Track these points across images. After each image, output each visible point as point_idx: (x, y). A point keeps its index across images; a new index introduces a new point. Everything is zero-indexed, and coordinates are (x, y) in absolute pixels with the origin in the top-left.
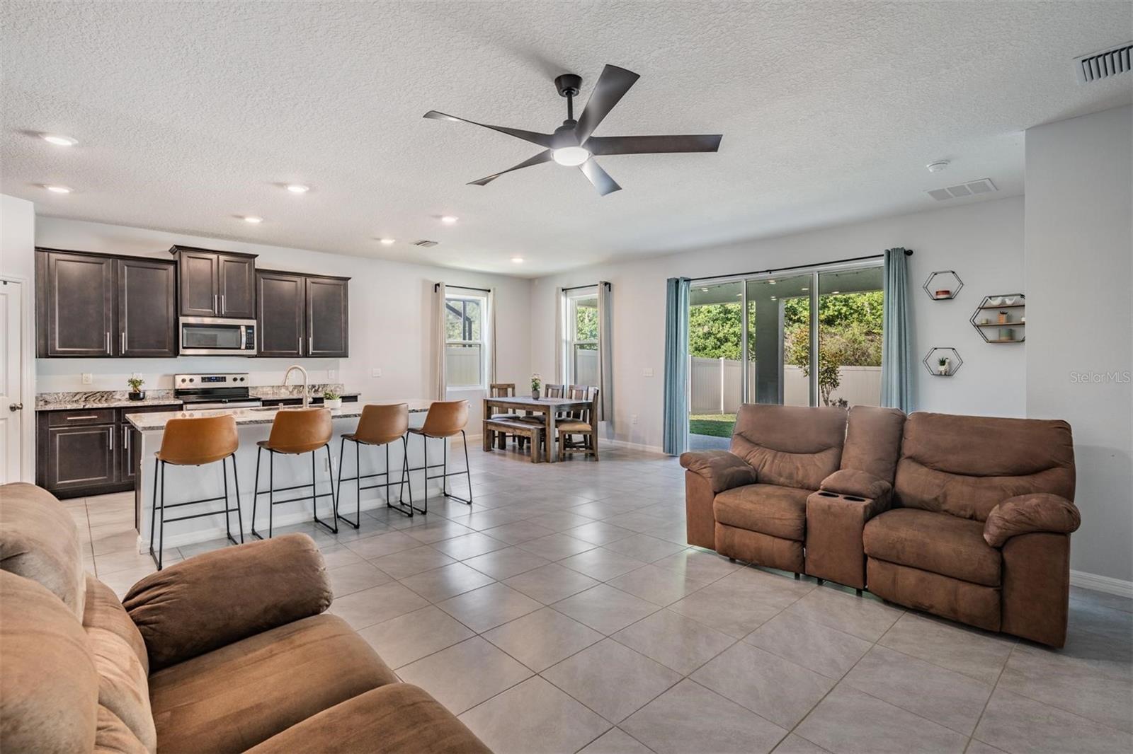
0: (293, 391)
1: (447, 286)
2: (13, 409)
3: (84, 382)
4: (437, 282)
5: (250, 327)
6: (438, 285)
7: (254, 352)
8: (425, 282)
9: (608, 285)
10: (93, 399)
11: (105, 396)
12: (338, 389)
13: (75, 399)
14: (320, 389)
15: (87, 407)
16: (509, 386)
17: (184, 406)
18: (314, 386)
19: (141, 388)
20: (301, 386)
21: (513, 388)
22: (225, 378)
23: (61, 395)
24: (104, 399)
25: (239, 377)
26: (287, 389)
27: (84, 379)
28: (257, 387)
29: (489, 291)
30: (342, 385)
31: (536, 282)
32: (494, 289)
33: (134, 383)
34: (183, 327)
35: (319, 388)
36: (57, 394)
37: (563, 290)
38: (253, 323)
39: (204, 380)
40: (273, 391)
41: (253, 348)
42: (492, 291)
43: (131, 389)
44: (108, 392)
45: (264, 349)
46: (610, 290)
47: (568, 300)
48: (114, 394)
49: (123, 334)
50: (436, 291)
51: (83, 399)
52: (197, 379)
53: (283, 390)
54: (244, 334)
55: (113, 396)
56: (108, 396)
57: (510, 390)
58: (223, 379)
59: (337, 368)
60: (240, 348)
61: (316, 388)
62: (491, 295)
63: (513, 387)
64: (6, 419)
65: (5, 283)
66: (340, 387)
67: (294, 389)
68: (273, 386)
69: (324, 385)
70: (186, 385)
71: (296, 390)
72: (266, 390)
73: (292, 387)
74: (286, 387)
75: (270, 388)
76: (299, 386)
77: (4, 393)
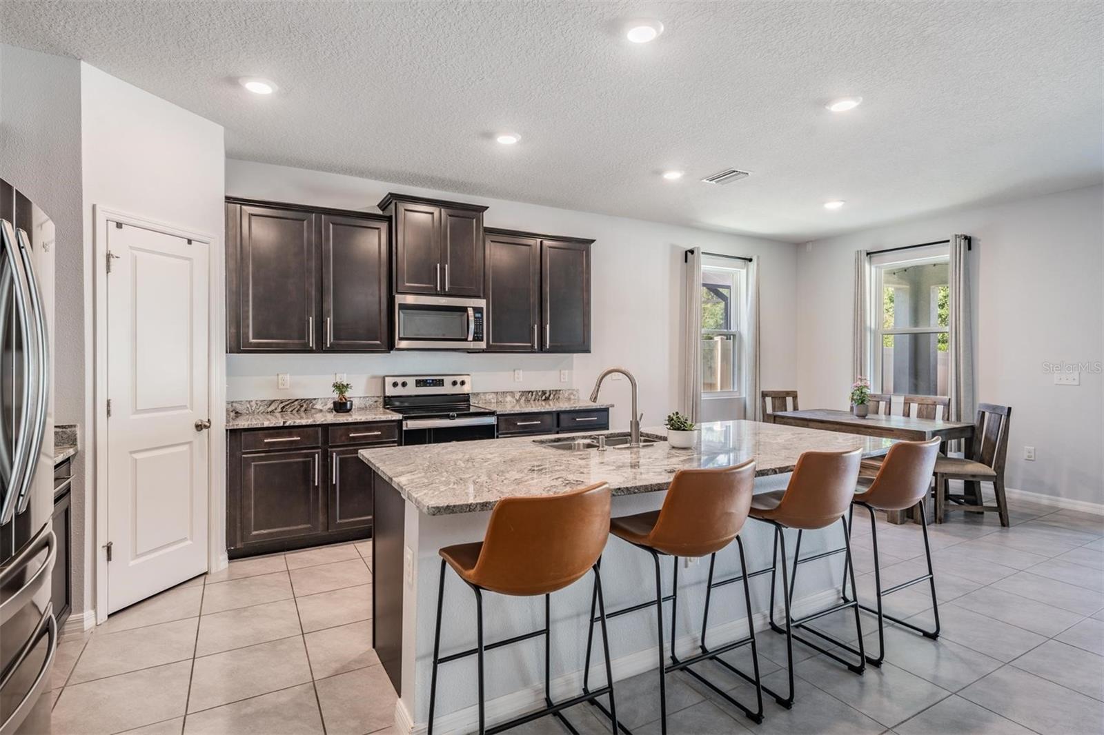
0: (520, 399)
1: (703, 253)
2: (199, 427)
3: (281, 387)
4: (689, 248)
5: (477, 310)
6: (692, 252)
7: (483, 345)
8: (673, 247)
9: (968, 239)
10: (290, 410)
11: (305, 406)
12: (572, 397)
13: (270, 409)
14: (552, 396)
15: (287, 424)
16: (788, 394)
17: (404, 422)
18: (544, 393)
19: (347, 395)
20: (530, 392)
21: (795, 397)
22: (443, 380)
23: (253, 403)
24: (303, 409)
25: (459, 379)
26: (513, 397)
27: (280, 381)
28: (478, 394)
29: (750, 260)
30: (578, 390)
31: (809, 247)
32: (758, 257)
33: (341, 388)
34: (399, 309)
35: (550, 395)
36: (250, 402)
37: (868, 254)
38: (482, 303)
39: (420, 383)
40: (497, 399)
41: (482, 340)
42: (755, 259)
43: (335, 396)
44: (307, 400)
45: (493, 342)
46: (970, 248)
47: (873, 269)
48: (314, 402)
49: (328, 319)
50: (686, 261)
51: (279, 410)
52: (411, 382)
53: (509, 398)
54: (472, 319)
55: (314, 405)
56: (308, 405)
57: (789, 400)
58: (440, 383)
59: (570, 367)
60: (466, 340)
61: (547, 395)
62: (753, 265)
63: (794, 395)
64: (190, 443)
65: (190, 242)
66: (575, 393)
67: (521, 396)
68: (497, 393)
69: (556, 391)
70: (399, 391)
71: (524, 398)
72: (489, 397)
73: (520, 394)
74: (512, 393)
75: (494, 395)
76: (527, 392)
77: (188, 406)
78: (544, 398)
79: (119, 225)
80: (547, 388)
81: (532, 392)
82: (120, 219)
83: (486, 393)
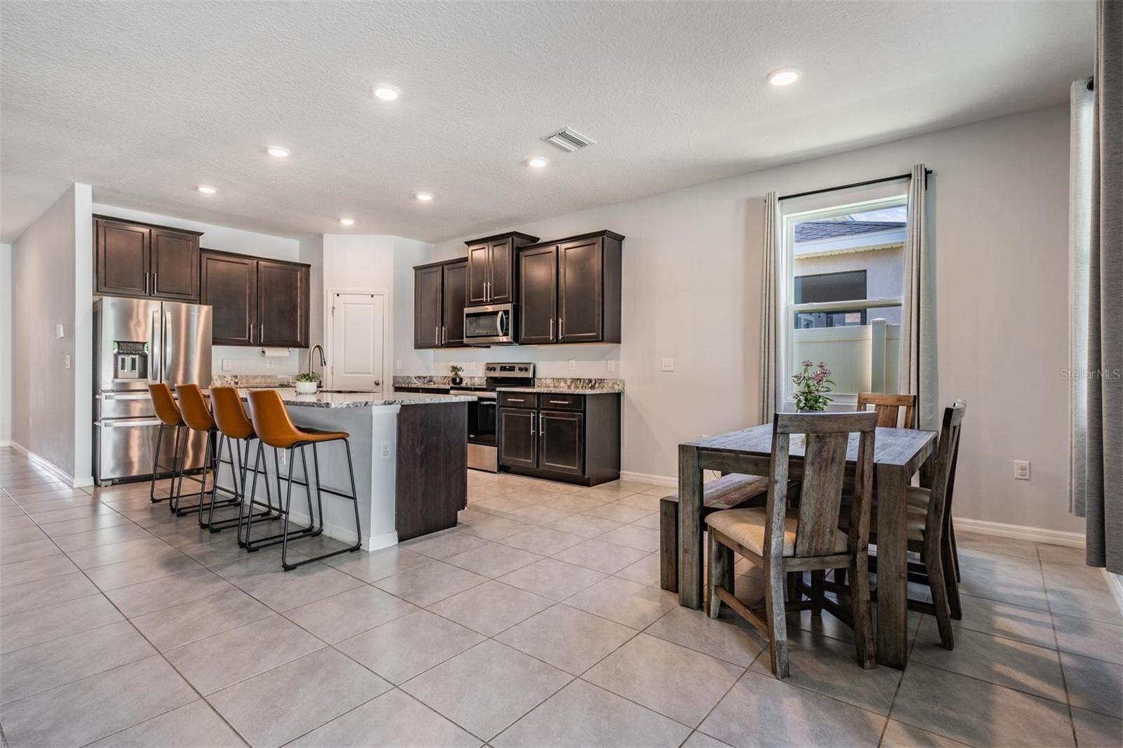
0: (571, 385)
2: (377, 384)
5: (506, 312)
7: (510, 339)
14: (597, 384)
18: (590, 381)
20: (578, 379)
22: (515, 367)
25: (523, 367)
26: (566, 383)
33: (455, 369)
34: (466, 318)
35: (595, 383)
38: (509, 307)
39: (503, 369)
40: (554, 384)
41: (509, 335)
43: (452, 375)
52: (497, 367)
53: (562, 384)
58: (512, 369)
59: (617, 358)
60: (499, 336)
61: (593, 383)
65: (372, 296)
66: (618, 383)
67: (572, 382)
68: (554, 379)
69: (601, 380)
70: (493, 374)
71: (573, 384)
72: (549, 381)
73: (570, 381)
74: (565, 380)
75: (552, 380)
76: (576, 379)
77: (372, 372)
78: (590, 385)
79: (338, 295)
80: (593, 376)
81: (581, 380)
82: (338, 293)
83: (546, 378)
